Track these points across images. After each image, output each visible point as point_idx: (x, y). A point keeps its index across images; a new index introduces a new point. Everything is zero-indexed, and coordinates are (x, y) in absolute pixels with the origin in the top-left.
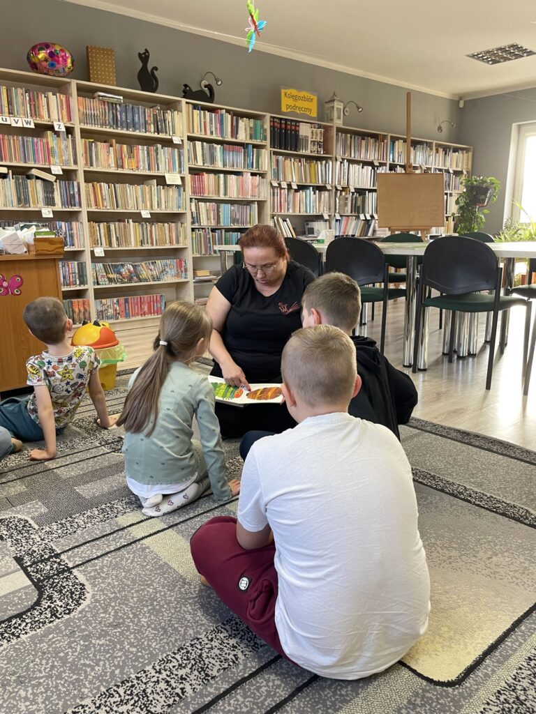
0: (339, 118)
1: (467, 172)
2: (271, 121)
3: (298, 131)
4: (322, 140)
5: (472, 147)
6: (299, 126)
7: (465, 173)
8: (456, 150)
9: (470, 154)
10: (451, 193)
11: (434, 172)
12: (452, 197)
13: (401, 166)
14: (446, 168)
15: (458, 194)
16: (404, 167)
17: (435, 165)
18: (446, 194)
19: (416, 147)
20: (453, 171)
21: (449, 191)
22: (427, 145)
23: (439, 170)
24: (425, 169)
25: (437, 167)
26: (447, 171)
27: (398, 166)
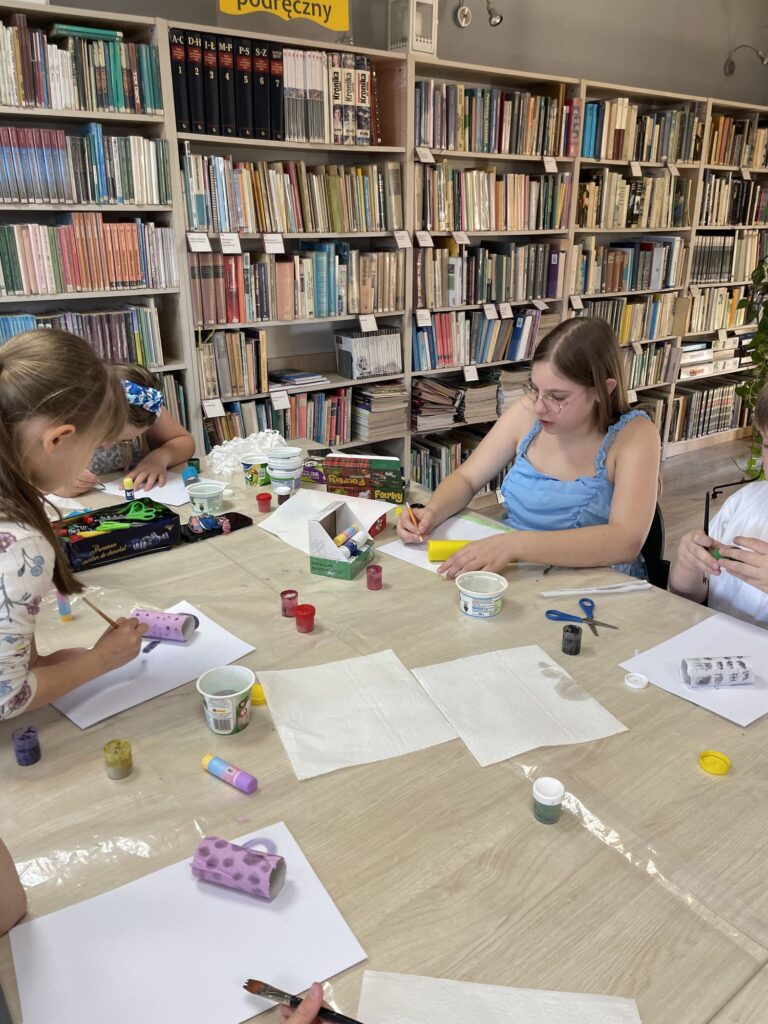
0: (426, 34)
2: (172, 45)
3: (280, 77)
4: (367, 105)
6: (280, 60)
10: (741, 231)
11: (704, 180)
12: (744, 241)
13: (614, 168)
14: (735, 168)
15: (760, 230)
16: (625, 171)
17: (709, 162)
18: (731, 233)
19: (664, 115)
20: (752, 174)
21: (740, 226)
22: (692, 110)
23: (719, 174)
24: (678, 174)
25: (713, 166)
26: (738, 175)
27: (607, 170)
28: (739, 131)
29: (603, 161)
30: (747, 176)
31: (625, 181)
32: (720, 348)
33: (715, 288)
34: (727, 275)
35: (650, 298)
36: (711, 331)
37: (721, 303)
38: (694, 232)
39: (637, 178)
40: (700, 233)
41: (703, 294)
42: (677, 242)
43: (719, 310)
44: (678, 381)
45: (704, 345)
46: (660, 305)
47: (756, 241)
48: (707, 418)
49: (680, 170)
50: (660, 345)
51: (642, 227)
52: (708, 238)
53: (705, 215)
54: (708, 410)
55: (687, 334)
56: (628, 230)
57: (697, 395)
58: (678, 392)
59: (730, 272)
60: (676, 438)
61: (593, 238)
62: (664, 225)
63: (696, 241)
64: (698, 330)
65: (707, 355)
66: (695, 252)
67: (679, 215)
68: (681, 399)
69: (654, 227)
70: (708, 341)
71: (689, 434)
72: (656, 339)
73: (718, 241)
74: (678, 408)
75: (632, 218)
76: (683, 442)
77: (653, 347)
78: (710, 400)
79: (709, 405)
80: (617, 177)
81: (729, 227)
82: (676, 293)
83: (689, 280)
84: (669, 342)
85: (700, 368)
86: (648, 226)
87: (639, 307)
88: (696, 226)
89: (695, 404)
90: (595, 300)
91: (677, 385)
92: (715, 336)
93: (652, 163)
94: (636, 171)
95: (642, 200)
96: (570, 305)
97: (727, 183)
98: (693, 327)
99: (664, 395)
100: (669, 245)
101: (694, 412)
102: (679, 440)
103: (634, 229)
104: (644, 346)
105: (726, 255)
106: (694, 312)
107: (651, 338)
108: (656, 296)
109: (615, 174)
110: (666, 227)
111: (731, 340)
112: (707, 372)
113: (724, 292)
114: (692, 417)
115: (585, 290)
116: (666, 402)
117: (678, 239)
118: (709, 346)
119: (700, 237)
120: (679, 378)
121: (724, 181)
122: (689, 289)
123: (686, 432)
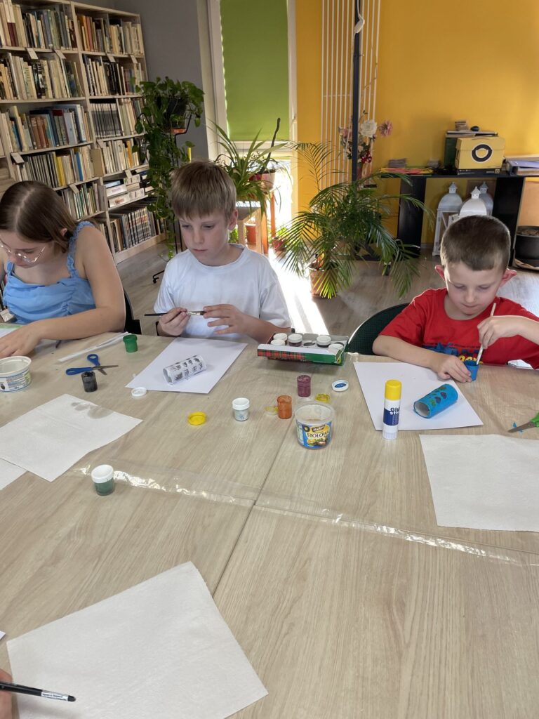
1: (138, 59)
5: (138, 15)
7: (135, 61)
8: (115, 20)
9: (139, 27)
10: (119, 99)
11: (84, 62)
12: (123, 106)
13: (15, 53)
14: (103, 54)
15: (132, 98)
16: (24, 55)
17: (84, 50)
18: (113, 101)
19: (42, 13)
20: (115, 58)
21: (117, 96)
22: (61, 10)
23: (94, 58)
24: (64, 58)
25: (87, 52)
26: (106, 59)
27: (10, 54)
28: (98, 27)
29: (5, 47)
30: (112, 60)
31: (26, 63)
32: (130, 183)
33: (115, 140)
34: (119, 131)
35: (72, 151)
36: (120, 172)
37: (121, 151)
38: (88, 101)
39: (35, 60)
40: (92, 101)
41: (107, 145)
42: (79, 108)
43: (121, 156)
44: (109, 209)
45: (119, 182)
46: (80, 156)
47: (131, 105)
48: (135, 232)
49: (65, 54)
50: (89, 184)
51: (49, 98)
52: (99, 105)
53: (92, 89)
54: (134, 226)
55: (105, 175)
56: (40, 101)
57: (124, 217)
58: (112, 217)
59: (121, 129)
60: (120, 249)
61: (15, 107)
62: (66, 96)
63: (92, 107)
64: (111, 172)
65: (122, 189)
66: (93, 116)
67: (74, 88)
68: (115, 221)
69: (58, 98)
70: (121, 178)
71: (128, 245)
72: (85, 180)
73: (106, 107)
74: (115, 228)
75: (41, 92)
76: (125, 251)
77: (85, 186)
78: (133, 220)
79: (134, 223)
80: (19, 60)
81: (111, 97)
82: (89, 146)
83: (95, 136)
84: (95, 181)
85: (120, 198)
86: (54, 97)
87: (66, 158)
88: (88, 97)
89: (125, 223)
90: (31, 155)
91: (109, 212)
92: (124, 175)
93: (43, 49)
94: (33, 56)
95: (44, 77)
96: (13, 161)
97: (100, 65)
98: (108, 169)
99: (103, 220)
100: (73, 110)
101: (126, 229)
102: (122, 250)
103: (44, 99)
104: (79, 187)
105: (114, 116)
106: (105, 158)
107: (81, 180)
108: (76, 149)
109: (18, 58)
110: (67, 97)
111: (135, 176)
112: (126, 200)
113: (120, 142)
114: (126, 233)
115: (21, 148)
116: (105, 225)
117: (78, 106)
118: (122, 183)
119: (94, 104)
120: (109, 207)
121: (98, 64)
122: (97, 143)
123: (125, 243)
